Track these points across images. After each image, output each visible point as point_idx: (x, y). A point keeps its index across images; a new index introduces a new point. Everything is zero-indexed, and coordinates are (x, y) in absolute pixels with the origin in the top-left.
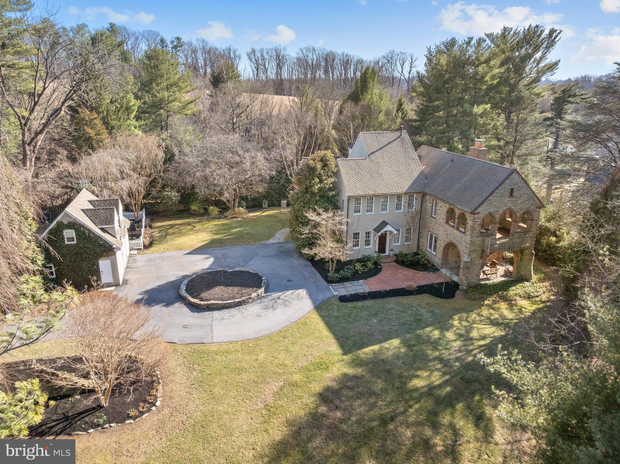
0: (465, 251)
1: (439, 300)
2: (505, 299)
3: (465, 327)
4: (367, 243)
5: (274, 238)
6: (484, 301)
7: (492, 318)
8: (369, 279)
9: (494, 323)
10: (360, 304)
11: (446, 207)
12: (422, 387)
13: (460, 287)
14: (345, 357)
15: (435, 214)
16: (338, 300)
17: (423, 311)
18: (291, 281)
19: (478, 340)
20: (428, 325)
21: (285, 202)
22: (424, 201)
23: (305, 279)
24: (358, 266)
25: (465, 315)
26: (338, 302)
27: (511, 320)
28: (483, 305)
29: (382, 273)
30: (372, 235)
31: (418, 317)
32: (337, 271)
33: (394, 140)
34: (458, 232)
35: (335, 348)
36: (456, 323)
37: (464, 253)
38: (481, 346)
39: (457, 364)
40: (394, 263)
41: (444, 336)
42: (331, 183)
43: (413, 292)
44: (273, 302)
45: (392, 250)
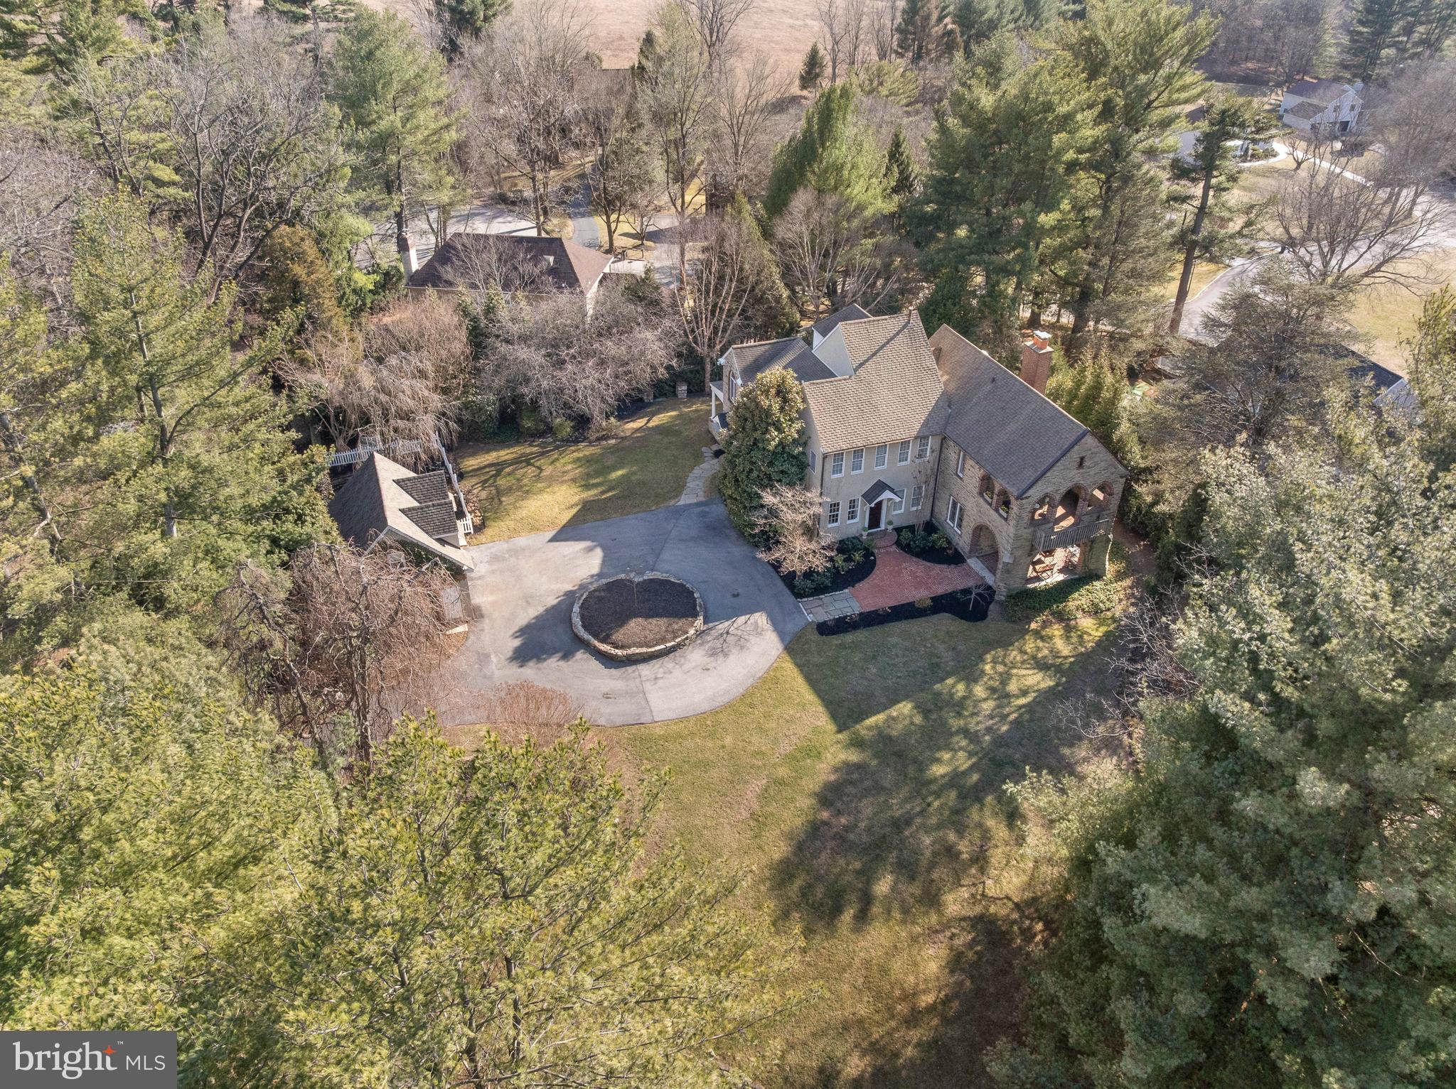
0: (1006, 546)
1: (964, 624)
2: (1062, 617)
3: (1001, 674)
4: (852, 515)
5: (687, 491)
6: (1029, 623)
7: (1040, 655)
8: (857, 585)
9: (1041, 665)
10: (849, 638)
11: (979, 470)
12: (943, 776)
13: (996, 597)
14: (840, 736)
15: (963, 470)
16: (817, 632)
17: (941, 648)
18: (739, 596)
19: (1017, 697)
20: (948, 675)
21: (685, 388)
22: (945, 451)
24: (839, 561)
25: (1000, 652)
26: (815, 637)
27: (1066, 658)
28: (1027, 631)
29: (876, 571)
30: (859, 505)
31: (935, 660)
33: (897, 334)
34: (996, 514)
35: (823, 721)
36: (988, 667)
38: (1021, 707)
39: (987, 738)
40: (894, 548)
41: (971, 691)
42: (796, 432)
43: (926, 610)
44: (721, 640)
45: (890, 523)
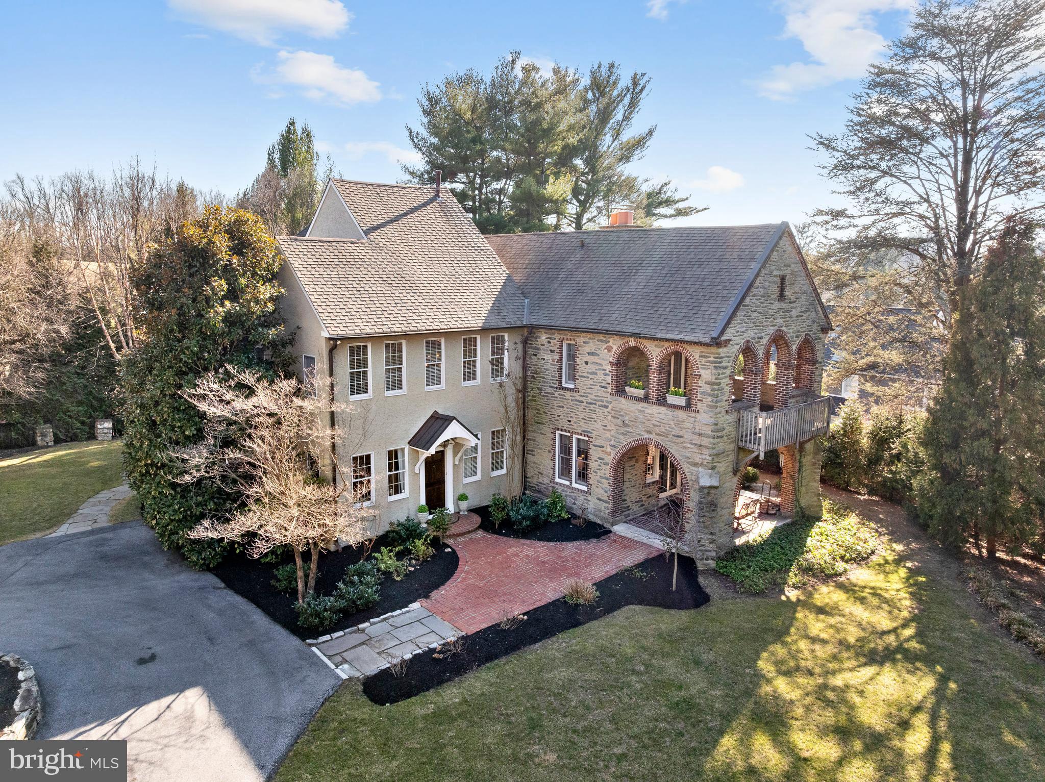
0: (698, 459)
4: (395, 485)
5: (77, 518)
8: (435, 594)
11: (609, 349)
13: (700, 566)
15: (572, 377)
16: (364, 698)
18: (153, 658)
21: (108, 425)
22: (531, 351)
23: (211, 640)
24: (387, 560)
26: (366, 710)
29: (464, 568)
30: (406, 459)
32: (325, 586)
33: (425, 205)
34: (663, 409)
37: (695, 465)
40: (480, 534)
42: (271, 299)
43: (593, 608)
45: (462, 498)
